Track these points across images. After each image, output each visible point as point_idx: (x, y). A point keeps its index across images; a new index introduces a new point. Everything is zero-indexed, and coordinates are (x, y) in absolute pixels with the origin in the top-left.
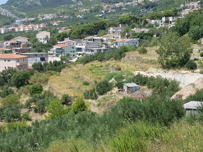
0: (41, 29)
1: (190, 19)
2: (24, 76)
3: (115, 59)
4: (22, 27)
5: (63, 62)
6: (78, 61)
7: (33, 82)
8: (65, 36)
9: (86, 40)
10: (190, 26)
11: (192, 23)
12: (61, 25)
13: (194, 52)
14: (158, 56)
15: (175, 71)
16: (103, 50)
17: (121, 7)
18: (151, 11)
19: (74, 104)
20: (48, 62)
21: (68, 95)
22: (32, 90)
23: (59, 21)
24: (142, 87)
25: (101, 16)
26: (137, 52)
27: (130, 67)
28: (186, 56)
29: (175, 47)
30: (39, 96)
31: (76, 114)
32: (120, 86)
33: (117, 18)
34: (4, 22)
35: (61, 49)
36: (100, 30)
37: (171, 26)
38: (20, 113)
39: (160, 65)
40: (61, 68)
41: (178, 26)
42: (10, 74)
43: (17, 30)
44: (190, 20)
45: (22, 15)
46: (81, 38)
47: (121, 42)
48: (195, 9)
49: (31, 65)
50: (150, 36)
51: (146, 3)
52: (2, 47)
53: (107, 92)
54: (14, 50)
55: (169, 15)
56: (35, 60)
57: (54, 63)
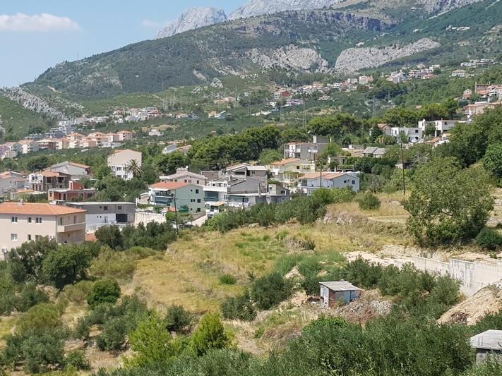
0: (119, 145)
1: (487, 126)
2: (74, 258)
3: (301, 220)
4: (72, 138)
5: (171, 226)
6: (209, 225)
7: (96, 274)
8: (179, 163)
9: (230, 172)
10: (486, 142)
11: (492, 135)
12: (168, 135)
13: (496, 208)
14: (408, 216)
15: (448, 254)
16: (272, 199)
17: (316, 95)
18: (391, 106)
19: (197, 330)
20: (136, 224)
21: (181, 307)
22: (93, 295)
23: (166, 126)
24: (367, 293)
25: (268, 115)
26: (357, 205)
27: (336, 241)
28: (476, 217)
29: (451, 195)
30: (111, 309)
31: (202, 355)
32: (312, 288)
33: (307, 122)
34: (30, 127)
35: (167, 193)
36: (263, 150)
37: (441, 143)
38: (63, 350)
39: (413, 238)
40: (166, 241)
41: (458, 143)
42: (39, 254)
43: (60, 145)
44: (488, 128)
45: (73, 110)
46: (218, 169)
47: (316, 179)
48: (499, 103)
49: (93, 232)
50: (388, 166)
51: (378, 86)
52: (23, 187)
53: (278, 303)
54: (53, 194)
55: (434, 115)
56: (103, 219)
57: (150, 228)
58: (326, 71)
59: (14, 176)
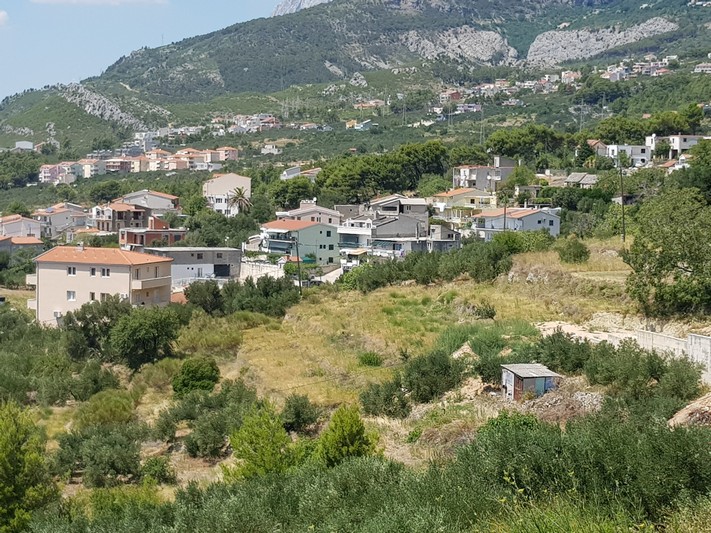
0: (220, 166)
2: (154, 326)
3: (476, 276)
4: (154, 156)
5: (292, 283)
6: (345, 281)
7: (185, 350)
8: (303, 193)
9: (375, 207)
12: (288, 154)
14: (629, 272)
15: (686, 327)
16: (435, 246)
17: (500, 97)
18: (606, 114)
19: (327, 430)
20: (242, 279)
21: (305, 398)
22: (181, 378)
23: (285, 141)
24: (568, 380)
25: (431, 126)
26: (554, 256)
27: (525, 307)
29: (691, 242)
30: (206, 398)
31: (333, 466)
32: (490, 373)
33: (486, 136)
34: (95, 140)
35: (286, 236)
36: (423, 175)
37: (677, 167)
38: (138, 456)
39: (636, 303)
40: (284, 304)
41: (702, 169)
42: (106, 320)
43: (136, 167)
45: (155, 117)
46: (358, 202)
47: (498, 217)
49: (182, 289)
50: (601, 200)
51: (589, 85)
52: (84, 224)
53: (442, 394)
54: (126, 236)
55: (669, 128)
56: (196, 271)
57: (263, 285)
58: (514, 64)
59: (72, 210)
